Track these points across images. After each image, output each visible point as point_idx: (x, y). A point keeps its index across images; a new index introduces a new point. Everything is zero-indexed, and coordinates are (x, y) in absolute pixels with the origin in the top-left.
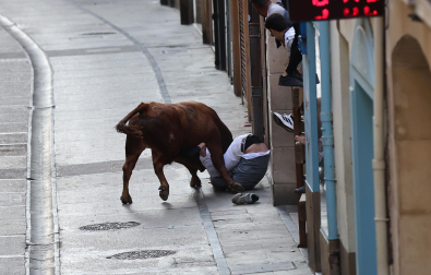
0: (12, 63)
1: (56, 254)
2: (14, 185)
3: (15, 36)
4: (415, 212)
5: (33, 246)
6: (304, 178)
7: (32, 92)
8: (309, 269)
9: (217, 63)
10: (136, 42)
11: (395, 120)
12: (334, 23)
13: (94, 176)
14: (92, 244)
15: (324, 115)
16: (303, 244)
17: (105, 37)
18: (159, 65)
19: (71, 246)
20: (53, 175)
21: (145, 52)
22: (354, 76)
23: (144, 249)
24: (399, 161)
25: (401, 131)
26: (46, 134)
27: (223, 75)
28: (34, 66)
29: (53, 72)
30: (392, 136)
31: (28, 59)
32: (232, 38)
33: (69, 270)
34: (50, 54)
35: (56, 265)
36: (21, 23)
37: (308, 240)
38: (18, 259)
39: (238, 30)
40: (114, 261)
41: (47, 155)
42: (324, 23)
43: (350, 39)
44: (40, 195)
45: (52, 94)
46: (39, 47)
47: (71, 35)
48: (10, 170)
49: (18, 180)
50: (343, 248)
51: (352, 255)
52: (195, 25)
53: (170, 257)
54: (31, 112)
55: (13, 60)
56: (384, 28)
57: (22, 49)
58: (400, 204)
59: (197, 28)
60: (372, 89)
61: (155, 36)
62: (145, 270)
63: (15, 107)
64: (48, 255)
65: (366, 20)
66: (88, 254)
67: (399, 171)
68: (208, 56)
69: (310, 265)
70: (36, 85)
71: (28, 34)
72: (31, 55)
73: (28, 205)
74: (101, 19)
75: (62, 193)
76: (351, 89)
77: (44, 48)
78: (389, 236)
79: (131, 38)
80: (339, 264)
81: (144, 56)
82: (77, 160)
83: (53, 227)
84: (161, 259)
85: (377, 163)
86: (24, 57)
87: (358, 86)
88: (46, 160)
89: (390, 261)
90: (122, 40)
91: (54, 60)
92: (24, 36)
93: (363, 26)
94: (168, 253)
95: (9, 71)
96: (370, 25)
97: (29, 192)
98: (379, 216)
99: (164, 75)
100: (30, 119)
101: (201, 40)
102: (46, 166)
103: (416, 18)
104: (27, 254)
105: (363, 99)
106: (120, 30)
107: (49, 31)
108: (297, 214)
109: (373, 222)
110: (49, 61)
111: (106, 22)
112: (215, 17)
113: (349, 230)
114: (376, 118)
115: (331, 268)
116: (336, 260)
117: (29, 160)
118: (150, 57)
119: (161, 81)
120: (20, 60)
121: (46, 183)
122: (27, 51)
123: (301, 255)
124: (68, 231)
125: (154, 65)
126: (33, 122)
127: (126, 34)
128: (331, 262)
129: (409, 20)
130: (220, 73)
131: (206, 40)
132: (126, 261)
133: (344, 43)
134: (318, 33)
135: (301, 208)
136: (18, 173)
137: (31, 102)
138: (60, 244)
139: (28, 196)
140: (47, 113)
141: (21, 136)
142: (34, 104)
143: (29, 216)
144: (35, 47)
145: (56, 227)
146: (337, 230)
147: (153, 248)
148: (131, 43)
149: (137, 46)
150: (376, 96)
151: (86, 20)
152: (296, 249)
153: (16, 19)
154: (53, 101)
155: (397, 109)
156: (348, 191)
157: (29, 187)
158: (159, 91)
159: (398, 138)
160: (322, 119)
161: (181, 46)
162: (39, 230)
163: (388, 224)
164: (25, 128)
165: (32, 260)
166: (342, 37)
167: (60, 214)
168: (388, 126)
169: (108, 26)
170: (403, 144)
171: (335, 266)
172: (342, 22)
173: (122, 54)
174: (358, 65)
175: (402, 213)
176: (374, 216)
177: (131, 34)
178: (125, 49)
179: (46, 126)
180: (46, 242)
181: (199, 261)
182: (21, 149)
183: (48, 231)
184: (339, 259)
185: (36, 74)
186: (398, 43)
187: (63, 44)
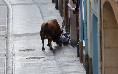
0: (2, 7)
1: (13, 57)
2: (2, 39)
3: (3, 0)
4: (108, 48)
5: (7, 55)
6: (79, 38)
7: (7, 15)
8: (80, 62)
9: (56, 8)
10: (35, 2)
11: (103, 23)
13: (23, 37)
14: (22, 55)
16: (78, 56)
18: (41, 8)
19: (17, 55)
20: (12, 36)
21: (37, 5)
22: (92, 11)
23: (36, 56)
24: (104, 34)
25: (105, 26)
26: (11, 26)
27: (58, 11)
28: (8, 8)
29: (12, 9)
31: (6, 6)
32: (60, 1)
33: (16, 62)
34: (12, 5)
35: (13, 60)
37: (80, 55)
38: (3, 58)
40: (28, 59)
41: (11, 31)
43: (92, 2)
44: (9, 42)
45: (12, 15)
46: (9, 3)
48: (1, 35)
50: (89, 57)
51: (91, 59)
54: (7, 20)
55: (2, 6)
58: (104, 45)
60: (97, 15)
62: (37, 62)
63: (3, 19)
64: (11, 58)
66: (21, 58)
67: (104, 37)
68: (54, 6)
70: (8, 13)
72: (7, 5)
73: (6, 44)
75: (15, 41)
76: (92, 15)
77: (10, 3)
78: (101, 54)
81: (37, 6)
82: (19, 33)
84: (41, 59)
85: (98, 35)
86: (5, 5)
87: (94, 14)
88: (10, 33)
89: (101, 60)
90: (31, 1)
92: (5, 0)
94: (43, 58)
95: (1, 9)
98: (99, 48)
99: (42, 11)
100: (6, 22)
101: (52, 2)
104: (6, 57)
105: (95, 18)
108: (77, 48)
109: (97, 50)
110: (12, 7)
113: (91, 52)
115: (86, 62)
116: (87, 60)
117: (6, 33)
118: (38, 6)
120: (4, 6)
121: (10, 39)
122: (6, 4)
123: (78, 59)
124: (16, 51)
125: (39, 8)
132: (31, 59)
133: (90, 3)
134: (83, 0)
135: (78, 46)
136: (3, 36)
137: (7, 17)
138: (14, 55)
139: (6, 42)
140: (11, 20)
141: (4, 26)
142: (8, 18)
143: (6, 47)
144: (8, 3)
145: (13, 50)
146: (87, 52)
147: (39, 56)
148: (33, 2)
150: (98, 17)
152: (76, 57)
154: (12, 17)
155: (104, 20)
156: (91, 42)
157: (6, 40)
159: (104, 28)
161: (46, 3)
162: (9, 51)
163: (101, 51)
164: (5, 24)
165: (7, 59)
167: (14, 47)
170: (105, 30)
173: (31, 5)
175: (105, 48)
176: (97, 48)
178: (32, 4)
179: (11, 24)
180: (10, 54)
181: (51, 60)
182: (4, 30)
183: (11, 51)
185: (8, 10)
186: (105, 3)
187: (15, 2)
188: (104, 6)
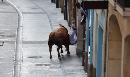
0: (13, 15)
1: (21, 63)
2: (12, 45)
3: (14, 8)
4: (112, 59)
5: (15, 61)
6: (85, 49)
7: (18, 22)
8: (84, 71)
9: (65, 18)
10: (45, 11)
11: (109, 35)
12: (95, 10)
13: (32, 44)
14: (30, 61)
15: (91, 33)
16: (83, 65)
17: (37, 9)
18: (50, 18)
19: (25, 62)
20: (22, 43)
21: (47, 14)
22: (99, 24)
23: (43, 64)
24: (109, 46)
25: (110, 38)
26: (21, 33)
27: (66, 21)
28: (19, 16)
29: (23, 17)
30: (108, 40)
31: (17, 14)
32: (69, 12)
33: (24, 68)
34: (23, 13)
35: (21, 66)
36: (16, 5)
37: (84, 64)
38: (12, 64)
39: (71, 10)
40: (36, 66)
41: (20, 38)
42: (92, 10)
43: (99, 14)
44: (18, 48)
45: (23, 23)
46: (20, 11)
47: (28, 9)
48: (11, 41)
49: (13, 44)
50: (93, 67)
51: (95, 69)
52: (60, 8)
53: (49, 66)
54: (17, 27)
55: (14, 14)
56: (108, 12)
57: (16, 11)
58: (109, 57)
59: (60, 9)
60: (104, 27)
61: (49, 10)
62: (43, 69)
63: (13, 26)
64: (19, 63)
65: (103, 10)
66: (29, 64)
67: (109, 48)
68: (62, 16)
69: (85, 71)
70: (19, 20)
71: (18, 8)
72: (18, 13)
73: (15, 50)
74: (36, 5)
75: (24, 48)
76: (98, 27)
77: (22, 11)
78: (105, 65)
79: (43, 10)
80: (92, 71)
81: (46, 15)
82: (28, 40)
83: (21, 56)
84: (47, 66)
85: (103, 46)
86: (16, 13)
87: (100, 26)
88: (20, 39)
89: (105, 71)
90: (41, 11)
91: (24, 14)
92: (17, 8)
93: (102, 11)
94: (49, 65)
95: (12, 17)
96: (104, 11)
97: (15, 47)
98: (103, 59)
99: (51, 20)
100: (17, 29)
101: (61, 12)
102: (20, 41)
103: (116, 10)
104: (14, 63)
106: (41, 8)
107: (23, 7)
108: (82, 57)
109: (101, 61)
110: (22, 15)
111: (37, 6)
112: (65, 6)
113: (95, 62)
114: (104, 35)
115: (90, 71)
116: (91, 70)
117: (16, 39)
118: (48, 15)
119: (50, 22)
120: (15, 14)
121: (20, 45)
122: (17, 12)
123: (82, 68)
124: (24, 58)
125: (49, 17)
126: (17, 30)
127: (42, 9)
128: (90, 70)
129: (114, 10)
130: (65, 21)
131: (62, 12)
132: (38, 66)
133: (97, 15)
134: (91, 12)
135: (83, 56)
136: (13, 42)
137: (17, 25)
138: (22, 61)
139: (15, 48)
140: (21, 28)
141: (14, 33)
142: (18, 25)
143: (15, 53)
144: (19, 11)
145: (22, 57)
146: (92, 62)
147: (46, 64)
148: (43, 12)
149: (45, 13)
150: (104, 29)
151: (32, 5)
152: (81, 66)
153: (15, 3)
154: (23, 25)
155: (109, 33)
156: (96, 53)
157: (15, 46)
158: (49, 24)
159: (109, 40)
160: (90, 34)
161: (56, 13)
162: (17, 57)
163: (105, 62)
164: (15, 31)
165: (15, 64)
166: (97, 14)
167: (23, 53)
168: (107, 37)
169: (38, 7)
170: (110, 42)
171: (91, 71)
172: (97, 10)
173: (41, 14)
174: (100, 21)
175: (109, 59)
176: (102, 59)
177: (43, 9)
178: (42, 13)
179: (21, 31)
180: (19, 60)
181: (57, 68)
182: (14, 36)
183: (19, 57)
184: (92, 69)
185: (19, 18)
186: (111, 16)
187: (26, 11)
188: (110, 19)
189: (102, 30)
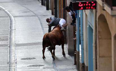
0: (5, 19)
1: (15, 65)
2: (5, 48)
3: (6, 12)
4: (103, 57)
5: (9, 63)
6: (76, 48)
7: (10, 26)
10: (35, 14)
11: (98, 34)
12: (84, 10)
13: (25, 46)
14: (24, 63)
15: (81, 33)
16: (75, 64)
17: (28, 13)
19: (19, 63)
20: (15, 46)
21: (38, 17)
22: (88, 23)
23: (36, 64)
24: (99, 44)
25: (100, 37)
26: (13, 36)
28: (10, 19)
29: (15, 21)
31: (9, 18)
33: (18, 69)
34: (14, 17)
35: (15, 68)
36: (7, 9)
38: (6, 66)
39: (60, 12)
40: (29, 67)
42: (81, 11)
43: (88, 14)
44: (12, 51)
45: (15, 26)
46: (12, 15)
47: (20, 12)
48: (4, 45)
50: (85, 65)
51: (87, 67)
52: (50, 10)
53: (43, 66)
54: (9, 31)
55: (5, 18)
56: (96, 12)
58: (99, 55)
61: (40, 13)
62: (37, 69)
63: (6, 29)
64: (13, 65)
65: (92, 10)
66: (23, 65)
67: (99, 47)
69: (77, 69)
70: (11, 24)
73: (9, 53)
74: (27, 8)
75: (17, 50)
76: (88, 26)
77: (13, 15)
78: (96, 62)
81: (37, 18)
82: (21, 43)
84: (41, 67)
85: (94, 45)
86: (8, 17)
87: (89, 26)
88: (13, 42)
89: (96, 68)
90: (32, 14)
91: (15, 18)
92: (8, 12)
95: (4, 21)
99: (42, 22)
101: (51, 14)
102: (13, 44)
103: (104, 10)
105: (91, 29)
106: (31, 11)
107: (14, 11)
108: (74, 57)
109: (93, 59)
112: (55, 8)
113: (87, 60)
114: (94, 34)
115: (82, 70)
116: (83, 68)
117: (9, 42)
118: (39, 18)
119: (41, 24)
120: (7, 18)
121: (13, 48)
122: (9, 16)
123: (75, 67)
124: (18, 59)
125: (40, 20)
126: (10, 33)
127: (33, 12)
132: (32, 67)
134: (80, 13)
135: (75, 55)
136: (6, 45)
137: (10, 28)
138: (16, 63)
139: (9, 51)
140: (14, 31)
142: (10, 29)
143: (9, 56)
144: (11, 15)
145: (15, 59)
146: (84, 61)
147: (39, 64)
148: (34, 14)
150: (94, 28)
151: (23, 8)
152: (73, 65)
154: (15, 28)
155: (99, 32)
156: (87, 51)
157: (9, 49)
158: (41, 26)
159: (99, 39)
161: (46, 15)
162: (11, 59)
163: (96, 59)
164: (8, 35)
165: (9, 66)
166: (86, 14)
167: (16, 55)
169: (28, 10)
172: (86, 10)
173: (32, 17)
174: (90, 21)
175: (100, 57)
176: (93, 57)
178: (33, 16)
179: (13, 34)
180: (13, 62)
181: (50, 68)
182: (7, 40)
183: (13, 59)
185: (11, 21)
186: (100, 16)
187: (18, 14)
188: (99, 18)
189: (92, 30)
